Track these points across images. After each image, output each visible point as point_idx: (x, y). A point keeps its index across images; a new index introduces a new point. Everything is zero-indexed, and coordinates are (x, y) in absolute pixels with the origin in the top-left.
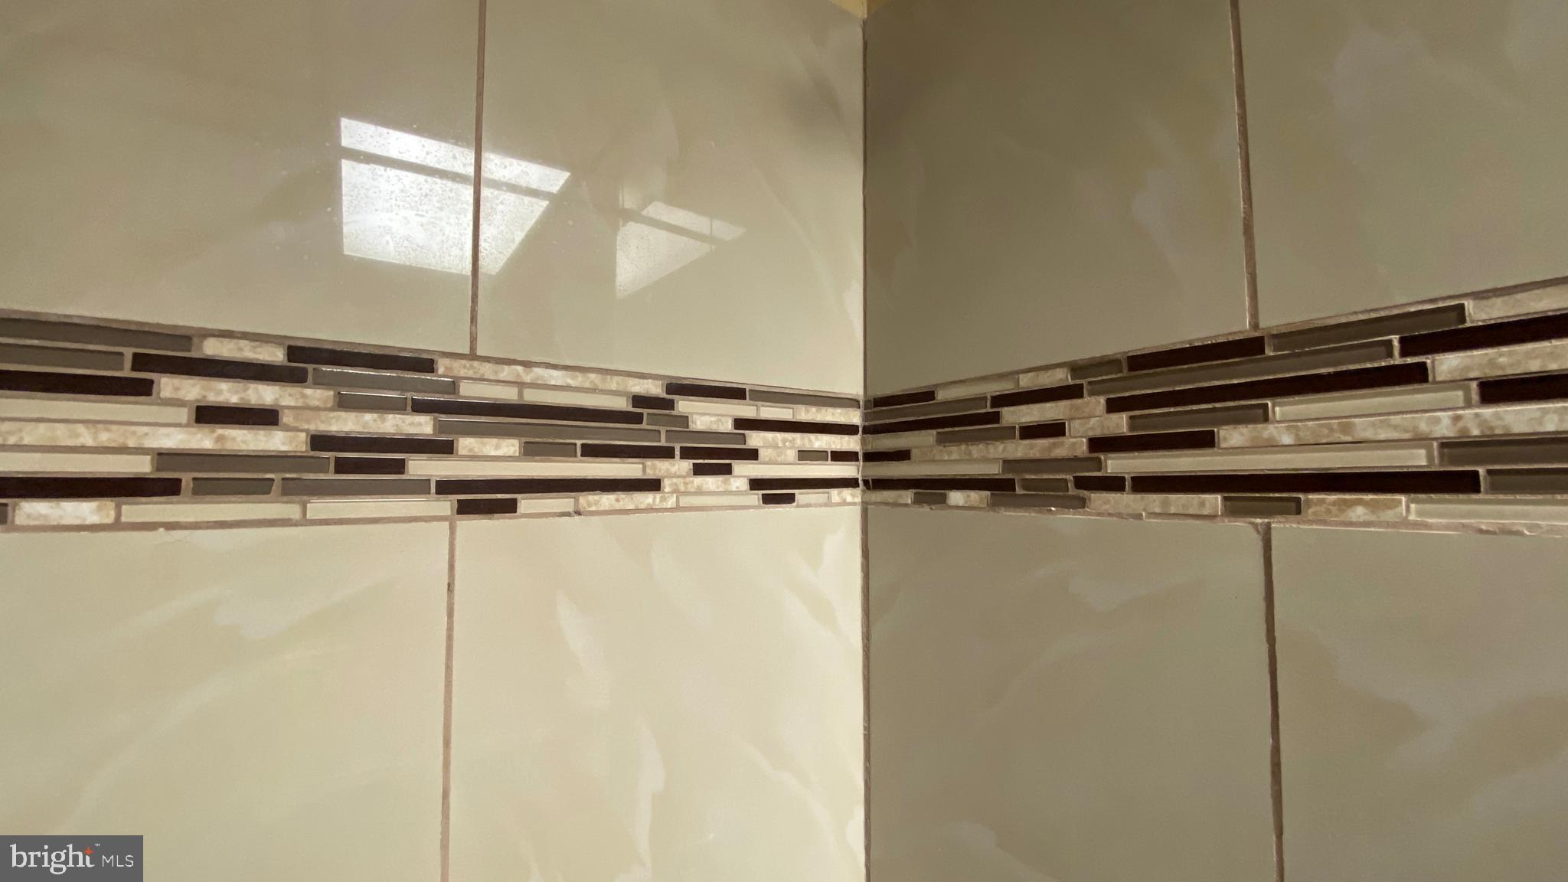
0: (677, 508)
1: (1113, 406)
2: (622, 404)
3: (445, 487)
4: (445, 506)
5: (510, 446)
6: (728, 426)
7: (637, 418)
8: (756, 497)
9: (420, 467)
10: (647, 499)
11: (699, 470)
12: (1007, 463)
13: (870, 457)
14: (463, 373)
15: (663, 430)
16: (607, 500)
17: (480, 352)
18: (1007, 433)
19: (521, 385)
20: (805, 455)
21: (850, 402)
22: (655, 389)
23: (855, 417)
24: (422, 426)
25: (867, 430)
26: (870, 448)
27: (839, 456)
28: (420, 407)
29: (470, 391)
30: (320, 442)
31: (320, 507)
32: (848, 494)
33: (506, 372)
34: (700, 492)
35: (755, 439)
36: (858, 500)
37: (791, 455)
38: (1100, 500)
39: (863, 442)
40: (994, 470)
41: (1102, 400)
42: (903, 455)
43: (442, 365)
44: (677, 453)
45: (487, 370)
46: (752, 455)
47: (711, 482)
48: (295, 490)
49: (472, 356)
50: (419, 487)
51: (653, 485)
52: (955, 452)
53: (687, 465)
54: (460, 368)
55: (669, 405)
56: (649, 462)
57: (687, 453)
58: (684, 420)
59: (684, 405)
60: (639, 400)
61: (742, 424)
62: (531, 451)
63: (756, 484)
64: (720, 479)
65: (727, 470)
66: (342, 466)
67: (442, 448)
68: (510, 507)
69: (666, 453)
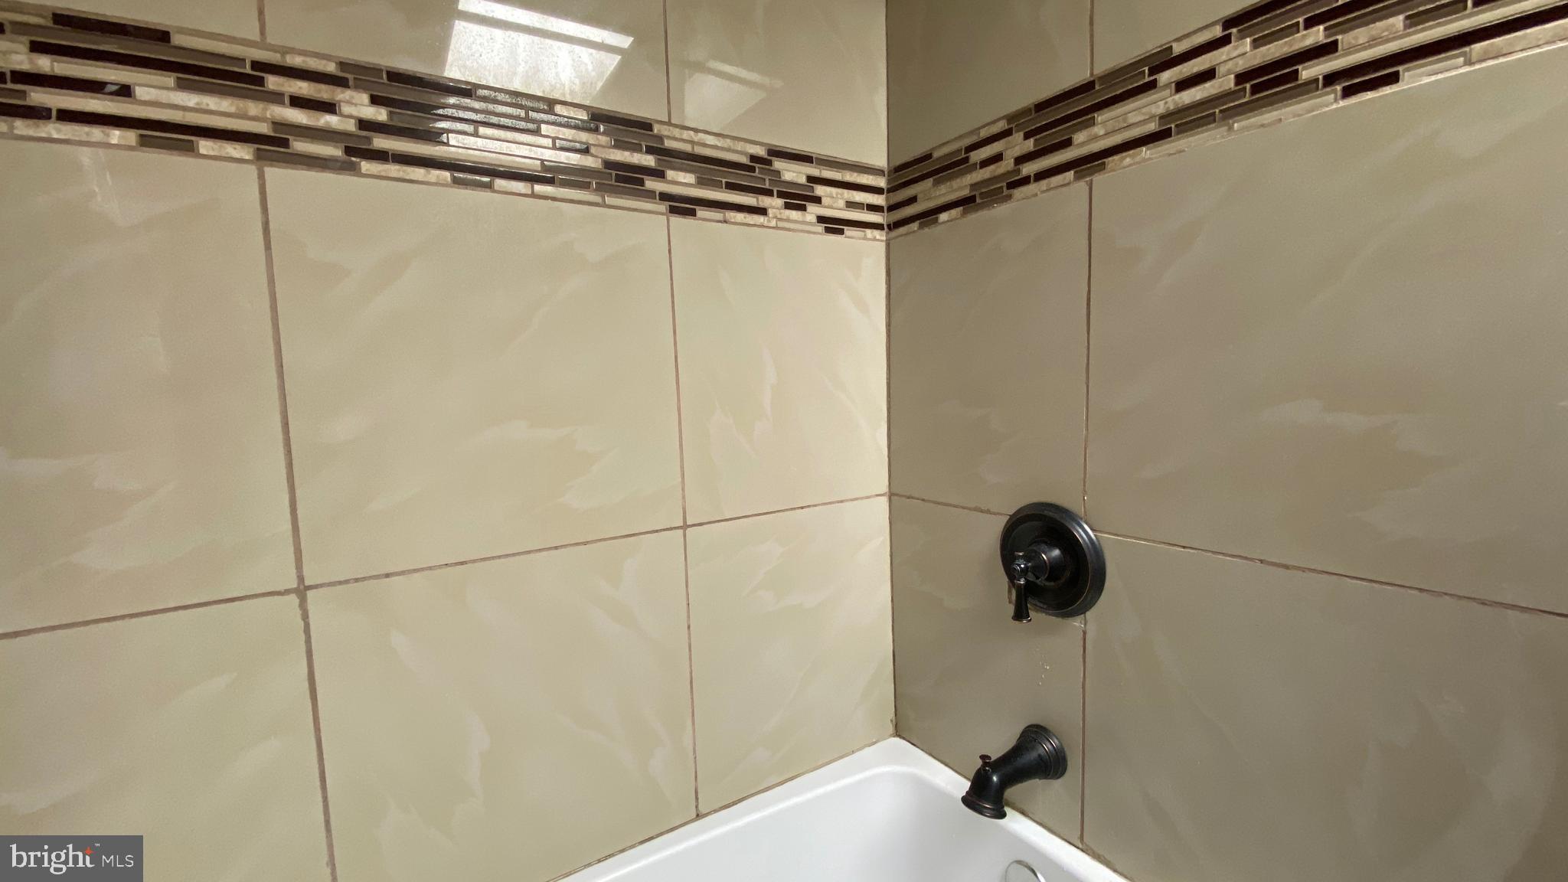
0: (776, 228)
1: (1027, 136)
2: (744, 160)
3: (665, 197)
4: (663, 207)
5: (689, 178)
6: (803, 180)
7: (752, 169)
8: (820, 228)
9: (651, 184)
10: (760, 219)
11: (788, 206)
12: (973, 186)
13: (892, 208)
14: (666, 133)
15: (767, 178)
16: (740, 217)
17: (673, 122)
18: (973, 168)
19: (692, 142)
20: (851, 205)
21: (878, 172)
22: (761, 152)
23: (882, 182)
24: (649, 161)
25: (889, 191)
26: (892, 202)
27: (873, 208)
28: (650, 150)
29: (669, 144)
30: (609, 164)
31: (609, 200)
32: (877, 234)
33: (686, 135)
34: (788, 220)
35: (820, 190)
36: (884, 238)
37: (841, 203)
38: (1019, 192)
39: (887, 199)
40: (966, 192)
41: (1021, 134)
42: (913, 200)
43: (656, 129)
44: (775, 193)
45: (676, 132)
46: (817, 200)
47: (794, 214)
48: (601, 189)
49: (669, 123)
50: (650, 195)
51: (762, 211)
52: (943, 189)
53: (780, 202)
54: (664, 131)
55: (770, 163)
56: (761, 197)
57: (781, 195)
58: (778, 173)
59: (778, 164)
60: (754, 158)
61: (812, 179)
62: (701, 182)
63: (821, 219)
64: (800, 213)
65: (803, 208)
66: (619, 179)
67: (659, 174)
68: (692, 213)
69: (769, 193)
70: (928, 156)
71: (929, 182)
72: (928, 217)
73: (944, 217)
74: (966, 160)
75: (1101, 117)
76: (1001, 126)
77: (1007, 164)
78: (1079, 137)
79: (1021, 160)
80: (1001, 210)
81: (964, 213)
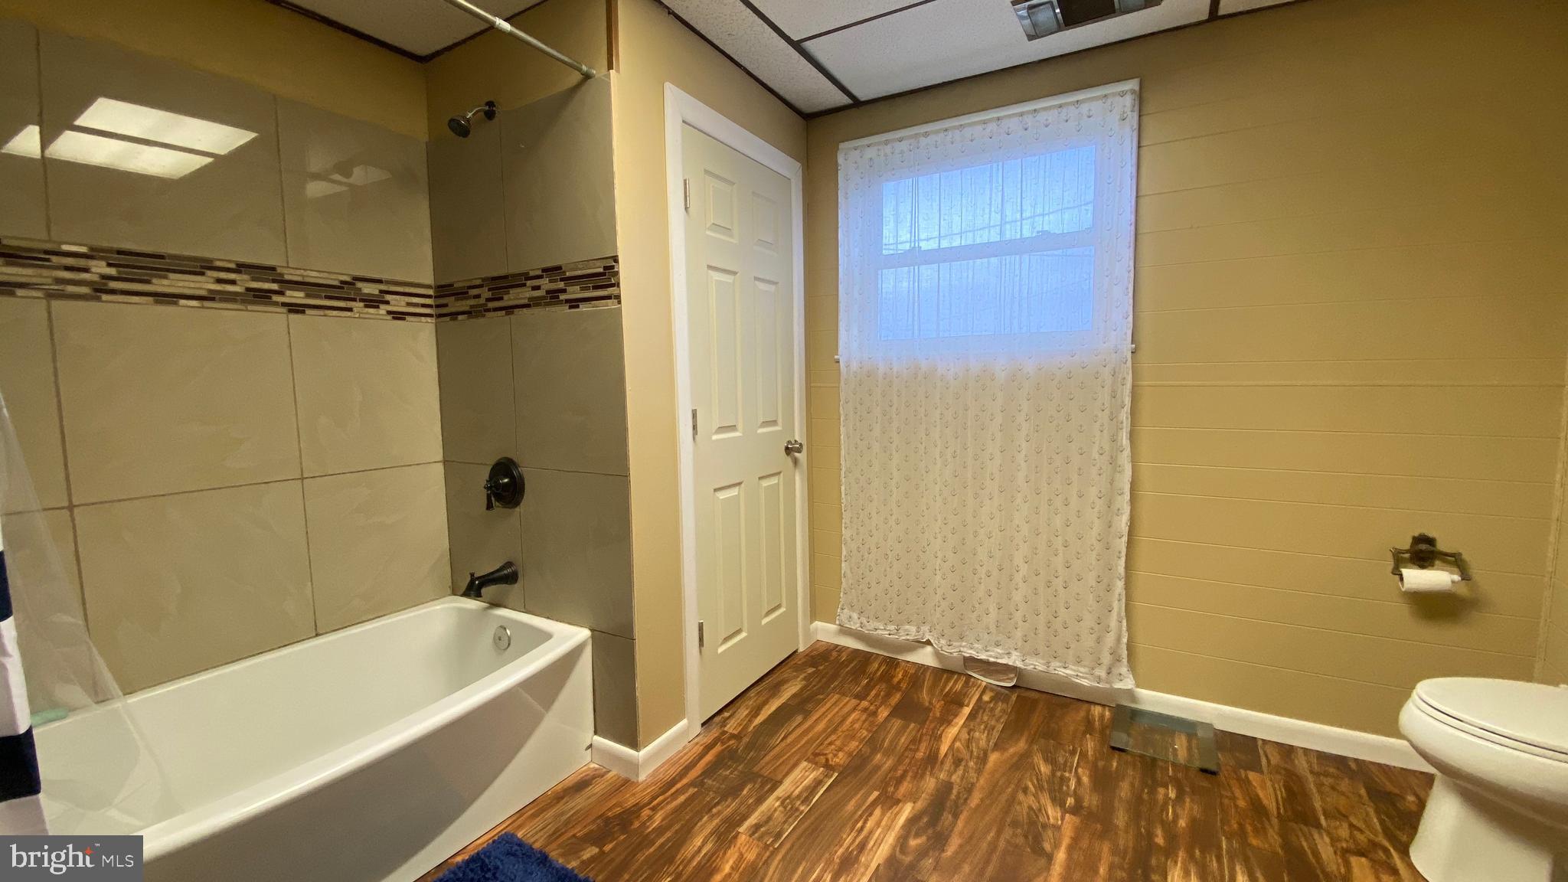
0: (359, 318)
1: (489, 290)
2: (336, 283)
3: (284, 304)
4: (284, 310)
5: (301, 294)
6: (377, 292)
7: (343, 288)
8: (389, 317)
9: (276, 298)
10: (349, 314)
11: (366, 306)
12: (471, 306)
13: (438, 306)
14: (286, 272)
15: (352, 292)
16: (335, 313)
17: (290, 265)
18: (469, 298)
19: (303, 276)
20: (409, 304)
21: (428, 287)
22: (348, 279)
23: (431, 292)
24: (275, 287)
25: (435, 297)
26: (438, 303)
27: (424, 306)
28: (274, 281)
29: (287, 277)
30: (248, 289)
31: (250, 307)
32: (429, 319)
33: (298, 272)
34: (367, 313)
35: (388, 297)
36: (434, 321)
37: (403, 303)
38: (489, 314)
39: (434, 301)
40: (467, 309)
41: (487, 288)
42: (446, 305)
43: (279, 270)
44: (358, 300)
45: (292, 271)
46: (387, 303)
47: (371, 311)
48: (243, 302)
49: (288, 267)
50: (276, 304)
51: (350, 310)
52: (459, 303)
53: (362, 304)
54: (285, 271)
55: (354, 284)
56: (348, 302)
57: (362, 300)
58: (360, 289)
59: (359, 285)
60: (342, 282)
61: (381, 292)
62: (308, 296)
63: (389, 313)
64: (375, 310)
65: (378, 307)
66: (255, 296)
67: (281, 293)
68: (303, 312)
69: (354, 300)
70: (451, 285)
71: (453, 298)
72: (454, 315)
73: (460, 317)
74: (467, 293)
75: (512, 291)
76: (478, 282)
77: (482, 301)
78: (506, 297)
79: (488, 300)
80: (481, 321)
81: (469, 318)
